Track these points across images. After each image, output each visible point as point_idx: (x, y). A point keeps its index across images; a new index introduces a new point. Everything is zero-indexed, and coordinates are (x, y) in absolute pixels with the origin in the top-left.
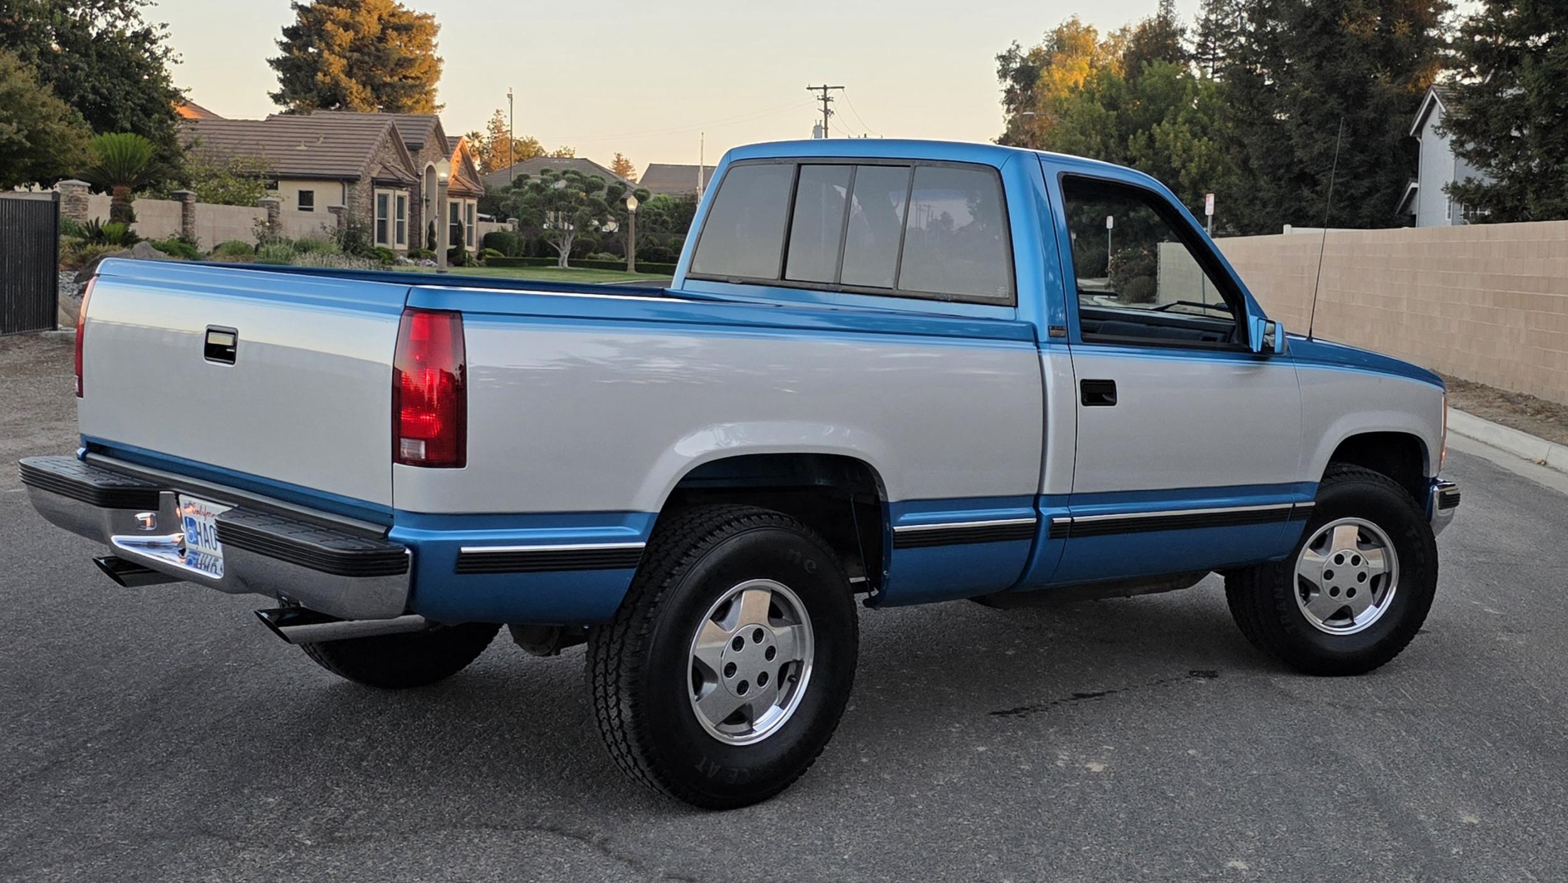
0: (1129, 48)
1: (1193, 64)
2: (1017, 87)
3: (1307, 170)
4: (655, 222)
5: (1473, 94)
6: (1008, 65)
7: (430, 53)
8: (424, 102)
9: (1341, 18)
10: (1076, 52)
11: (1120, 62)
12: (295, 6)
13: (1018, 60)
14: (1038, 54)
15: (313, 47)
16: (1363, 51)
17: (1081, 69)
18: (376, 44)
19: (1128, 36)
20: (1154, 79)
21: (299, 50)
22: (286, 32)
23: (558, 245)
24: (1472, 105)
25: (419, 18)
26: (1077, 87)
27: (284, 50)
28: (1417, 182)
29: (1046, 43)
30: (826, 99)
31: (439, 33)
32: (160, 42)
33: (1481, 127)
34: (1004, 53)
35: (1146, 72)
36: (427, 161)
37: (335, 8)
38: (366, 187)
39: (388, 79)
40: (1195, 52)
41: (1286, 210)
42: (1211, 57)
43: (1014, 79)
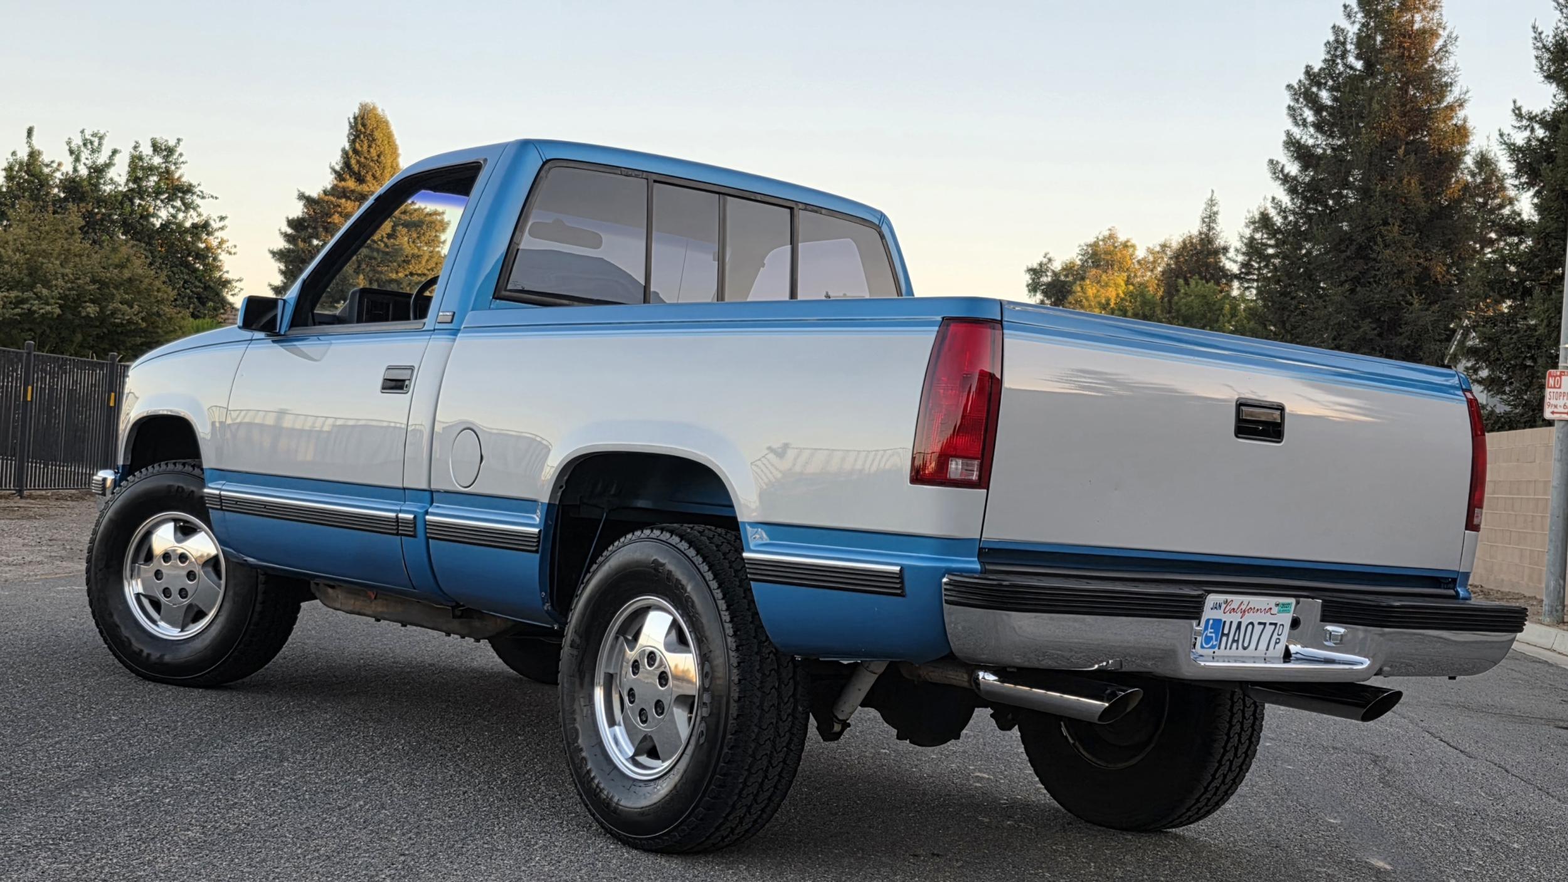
0: (1168, 265)
1: (1236, 284)
2: (1047, 301)
5: (1486, 323)
6: (1039, 278)
7: (437, 249)
9: (1375, 243)
10: (1112, 269)
11: (1159, 280)
12: (302, 197)
13: (1049, 274)
14: (1071, 268)
15: (317, 238)
16: (1398, 278)
17: (1117, 286)
18: (385, 240)
19: (1169, 253)
20: (1190, 299)
21: (304, 241)
22: (291, 223)
24: (1485, 333)
26: (1108, 304)
27: (289, 241)
29: (1080, 257)
32: (217, 234)
33: (1493, 355)
34: (1035, 266)
35: (1183, 291)
37: (343, 200)
39: (394, 276)
40: (1238, 272)
42: (1255, 277)
43: (1045, 293)
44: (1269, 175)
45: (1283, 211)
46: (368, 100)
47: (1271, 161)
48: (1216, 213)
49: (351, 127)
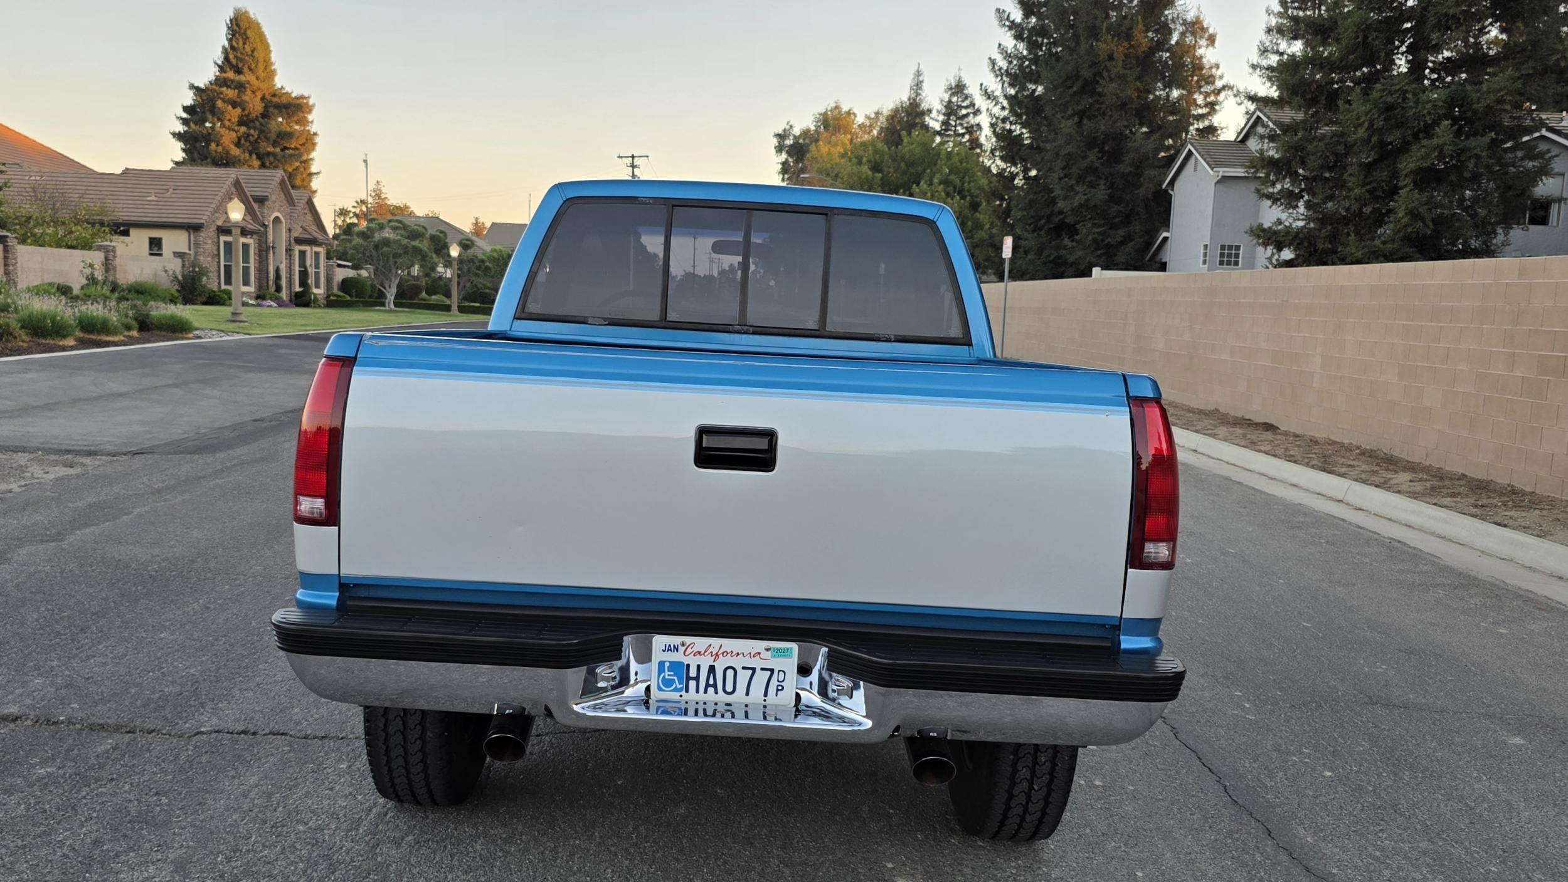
0: (882, 127)
1: (937, 139)
2: (790, 160)
3: (1067, 221)
4: (478, 268)
6: (783, 141)
7: (307, 128)
8: (302, 169)
10: (839, 131)
11: (877, 137)
12: (192, 87)
13: (791, 138)
14: (808, 133)
15: (207, 121)
17: (843, 145)
18: (260, 119)
19: (881, 118)
20: (912, 147)
21: (197, 124)
22: (186, 109)
23: (385, 288)
25: (296, 98)
26: (845, 155)
27: (184, 124)
28: (1168, 231)
29: (814, 124)
30: (633, 166)
31: (314, 112)
34: (780, 132)
35: (905, 141)
36: (273, 212)
37: (225, 89)
38: (211, 235)
39: (271, 150)
40: (939, 129)
41: (1046, 257)
42: (952, 133)
43: (788, 153)
44: (996, 23)
45: (1008, 56)
46: (240, 5)
47: (998, 10)
48: (922, 82)
49: (229, 28)
